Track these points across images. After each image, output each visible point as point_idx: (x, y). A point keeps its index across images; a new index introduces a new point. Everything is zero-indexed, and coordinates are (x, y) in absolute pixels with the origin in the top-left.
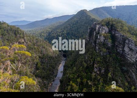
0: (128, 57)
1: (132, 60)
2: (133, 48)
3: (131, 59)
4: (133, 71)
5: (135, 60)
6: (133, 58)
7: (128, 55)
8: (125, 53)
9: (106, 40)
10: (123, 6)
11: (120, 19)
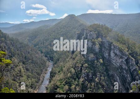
0: (114, 62)
1: (117, 65)
2: (118, 54)
3: (116, 63)
4: (117, 75)
5: (119, 65)
6: (118, 63)
7: (114, 60)
8: (111, 58)
9: (93, 46)
10: (109, 14)
11: (106, 25)
